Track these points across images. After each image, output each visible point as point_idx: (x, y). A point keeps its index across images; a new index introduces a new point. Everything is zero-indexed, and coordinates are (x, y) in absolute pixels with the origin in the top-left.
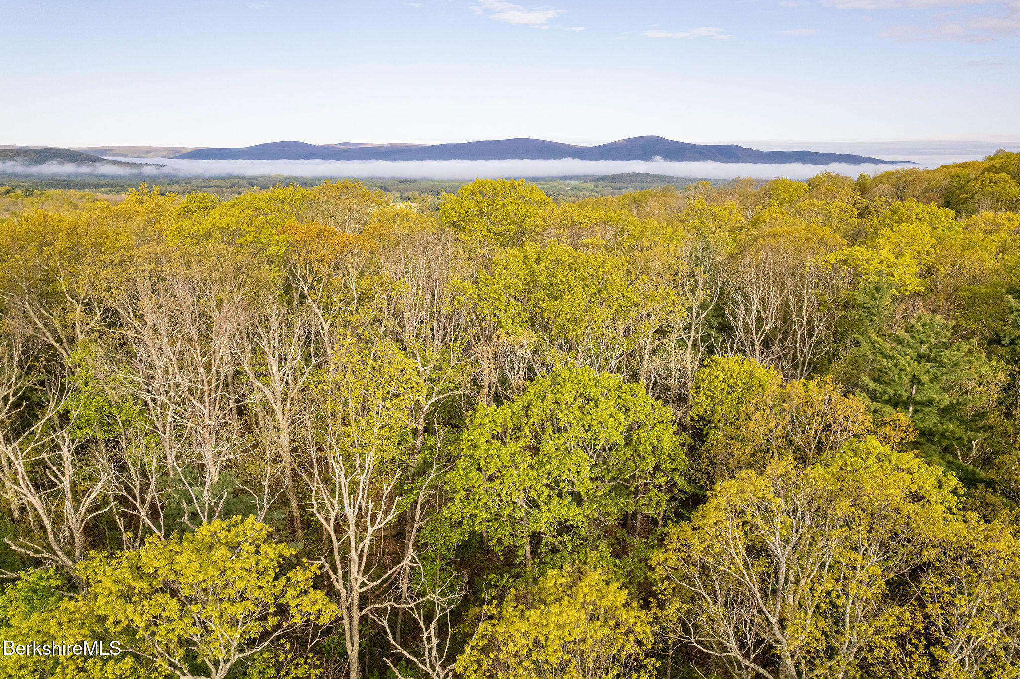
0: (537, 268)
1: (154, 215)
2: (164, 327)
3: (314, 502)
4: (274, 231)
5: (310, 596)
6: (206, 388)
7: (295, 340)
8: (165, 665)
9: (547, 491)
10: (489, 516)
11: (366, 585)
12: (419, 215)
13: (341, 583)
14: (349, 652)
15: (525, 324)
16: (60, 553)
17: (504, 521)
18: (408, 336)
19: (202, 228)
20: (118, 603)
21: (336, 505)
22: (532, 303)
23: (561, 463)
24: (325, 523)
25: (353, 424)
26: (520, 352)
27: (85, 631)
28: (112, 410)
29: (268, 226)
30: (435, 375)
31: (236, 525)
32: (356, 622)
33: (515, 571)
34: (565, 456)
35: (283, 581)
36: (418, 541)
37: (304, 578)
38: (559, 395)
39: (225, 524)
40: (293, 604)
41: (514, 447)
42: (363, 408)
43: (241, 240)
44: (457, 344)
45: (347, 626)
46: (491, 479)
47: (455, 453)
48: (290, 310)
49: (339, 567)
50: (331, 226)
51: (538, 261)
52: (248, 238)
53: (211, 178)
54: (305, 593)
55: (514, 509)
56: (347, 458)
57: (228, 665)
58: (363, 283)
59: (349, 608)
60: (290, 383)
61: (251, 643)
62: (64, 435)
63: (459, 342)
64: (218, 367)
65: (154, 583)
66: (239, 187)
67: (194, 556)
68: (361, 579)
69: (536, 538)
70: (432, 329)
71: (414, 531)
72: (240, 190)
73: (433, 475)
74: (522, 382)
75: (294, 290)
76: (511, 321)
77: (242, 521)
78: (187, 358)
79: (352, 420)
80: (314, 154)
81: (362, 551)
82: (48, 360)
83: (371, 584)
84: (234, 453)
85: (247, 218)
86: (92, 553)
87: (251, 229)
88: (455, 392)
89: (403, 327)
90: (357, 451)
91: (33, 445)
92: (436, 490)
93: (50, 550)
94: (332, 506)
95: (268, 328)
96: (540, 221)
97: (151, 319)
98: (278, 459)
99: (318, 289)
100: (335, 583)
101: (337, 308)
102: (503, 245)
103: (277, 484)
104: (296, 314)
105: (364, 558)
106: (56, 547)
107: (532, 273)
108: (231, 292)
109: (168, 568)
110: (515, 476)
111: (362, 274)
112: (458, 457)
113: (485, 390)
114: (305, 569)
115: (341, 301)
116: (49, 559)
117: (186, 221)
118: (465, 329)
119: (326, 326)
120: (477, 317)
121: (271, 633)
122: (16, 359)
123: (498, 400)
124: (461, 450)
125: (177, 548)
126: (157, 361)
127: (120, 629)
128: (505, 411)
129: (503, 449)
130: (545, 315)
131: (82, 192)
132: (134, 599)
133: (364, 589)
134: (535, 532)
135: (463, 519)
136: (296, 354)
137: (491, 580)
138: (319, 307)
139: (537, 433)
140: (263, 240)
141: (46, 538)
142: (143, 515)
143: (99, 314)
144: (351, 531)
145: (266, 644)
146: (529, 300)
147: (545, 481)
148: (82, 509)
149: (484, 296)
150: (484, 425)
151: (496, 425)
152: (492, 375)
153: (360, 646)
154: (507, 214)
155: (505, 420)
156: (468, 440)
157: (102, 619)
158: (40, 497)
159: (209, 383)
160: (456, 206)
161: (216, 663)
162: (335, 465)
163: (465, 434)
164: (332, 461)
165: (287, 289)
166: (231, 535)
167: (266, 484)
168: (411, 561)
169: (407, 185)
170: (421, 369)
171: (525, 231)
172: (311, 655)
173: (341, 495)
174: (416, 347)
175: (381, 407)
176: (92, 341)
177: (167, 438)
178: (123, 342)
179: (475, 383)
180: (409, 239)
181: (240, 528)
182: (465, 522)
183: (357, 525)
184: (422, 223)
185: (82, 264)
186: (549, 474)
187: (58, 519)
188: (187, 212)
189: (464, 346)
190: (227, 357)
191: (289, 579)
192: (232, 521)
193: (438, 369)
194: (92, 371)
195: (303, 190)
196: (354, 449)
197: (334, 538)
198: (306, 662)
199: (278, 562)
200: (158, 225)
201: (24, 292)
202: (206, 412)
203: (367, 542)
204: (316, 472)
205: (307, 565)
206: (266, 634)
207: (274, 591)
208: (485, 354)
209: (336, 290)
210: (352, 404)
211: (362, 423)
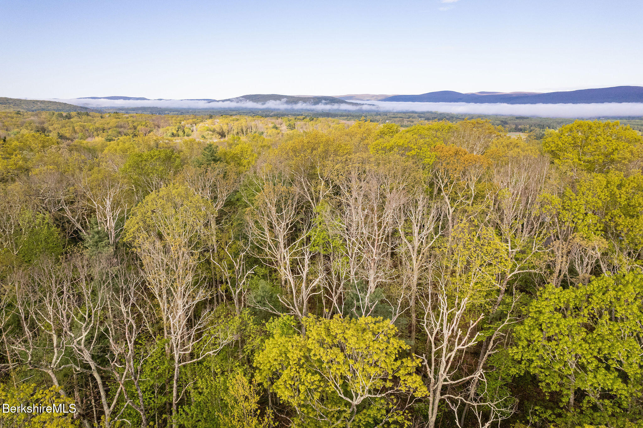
0: (618, 192)
1: (366, 135)
2: (360, 199)
3: (425, 320)
4: (429, 149)
5: (413, 377)
6: (377, 238)
7: (431, 218)
8: (333, 386)
9: (596, 363)
10: (542, 364)
11: (447, 381)
12: (526, 144)
13: (432, 374)
14: (430, 417)
15: (599, 232)
16: (297, 308)
17: (555, 371)
18: (505, 228)
19: (388, 145)
20: (317, 345)
21: (438, 326)
22: (608, 218)
23: (613, 345)
24: (429, 335)
25: (458, 277)
26: (590, 252)
27: (302, 354)
28: (329, 240)
29: (426, 145)
30: (520, 256)
31: (379, 322)
32: (437, 401)
33: (558, 411)
34: (618, 341)
35: (399, 363)
36: (487, 363)
37: (411, 365)
38: (620, 293)
39: (374, 320)
40: (402, 379)
41: (572, 321)
42: (466, 268)
43: (409, 154)
44: (540, 238)
45: (431, 402)
46: (549, 339)
47: (525, 313)
48: (431, 198)
49: (433, 364)
50: (464, 148)
51: (620, 187)
52: (413, 152)
53: (398, 113)
54: (410, 374)
55: (564, 366)
56: (450, 297)
57: (362, 398)
58: (479, 187)
59: (435, 391)
60: (424, 243)
61: (376, 390)
62: (307, 249)
63: (541, 237)
64: (385, 227)
65: (334, 341)
66: (413, 118)
67: (355, 333)
68: (445, 376)
69: (580, 394)
70: (523, 225)
71: (486, 356)
72: (413, 120)
73: (506, 323)
74: (587, 275)
75: (435, 185)
76: (586, 228)
77: (383, 320)
78: (369, 220)
79: (458, 275)
80: (461, 99)
81: (449, 358)
82: (306, 208)
83: (451, 382)
84: (386, 278)
85: (414, 140)
86: (310, 314)
87: (416, 147)
88: (533, 271)
89: (502, 220)
90: (457, 295)
91: (294, 251)
92: (506, 333)
93: (293, 306)
94: (436, 326)
95: (416, 207)
96: (628, 155)
97: (354, 194)
98: (409, 288)
99: (450, 188)
100: (429, 373)
101: (460, 201)
102: (590, 170)
103: (406, 303)
104: (434, 201)
105: (450, 364)
106: (296, 305)
107: (612, 195)
108: (399, 183)
109: (341, 335)
110: (569, 343)
111: (479, 181)
112: (527, 316)
113: (556, 275)
114: (413, 360)
115: (463, 196)
116: (292, 310)
117: (381, 140)
118: (548, 228)
119: (451, 211)
120: (559, 221)
121: (387, 390)
122: (294, 207)
123: (565, 285)
124: (530, 312)
125: (347, 326)
126: (354, 218)
127: (316, 359)
128: (569, 294)
129: (563, 321)
130: (619, 228)
131: (334, 119)
132: (324, 346)
133: (446, 383)
134: (579, 389)
135: (522, 360)
136: (430, 226)
137: (536, 410)
138: (449, 198)
139: (594, 316)
140: (421, 154)
141: (292, 299)
142: (335, 301)
143: (331, 187)
144: (445, 344)
145: (383, 395)
146: (607, 214)
147: (595, 354)
148: (310, 289)
149: (567, 208)
150: (551, 299)
151: (560, 302)
152: (563, 265)
153: (437, 415)
154: (598, 147)
155: (568, 300)
156: (536, 307)
157: (309, 350)
158: (293, 278)
159: (379, 236)
160: (556, 140)
161: (357, 395)
162: (442, 300)
163: (534, 302)
164: (440, 297)
165: (431, 185)
166: (376, 327)
167: (399, 302)
168: (480, 376)
169: (521, 121)
170: (510, 250)
171: (612, 161)
172: (407, 411)
173: (442, 320)
174: (509, 235)
175: (478, 270)
176: (326, 201)
177: (352, 261)
178: (340, 204)
179: (548, 267)
180: (516, 160)
181: (381, 324)
182: (523, 363)
183: (449, 341)
184: (527, 150)
185: (328, 160)
186: (600, 349)
187: (299, 291)
188: (382, 134)
189: (544, 241)
190: (391, 221)
191: (402, 363)
192: (378, 320)
193: (523, 252)
194: (323, 218)
195: (450, 124)
196: (456, 293)
197: (433, 346)
198: (403, 415)
199: (398, 351)
200: (366, 141)
201: (302, 172)
202: (374, 251)
203: (453, 354)
204: (430, 303)
205: (414, 358)
206: (384, 389)
207: (393, 367)
208: (560, 249)
209: (461, 189)
210: (459, 265)
211: (464, 277)
